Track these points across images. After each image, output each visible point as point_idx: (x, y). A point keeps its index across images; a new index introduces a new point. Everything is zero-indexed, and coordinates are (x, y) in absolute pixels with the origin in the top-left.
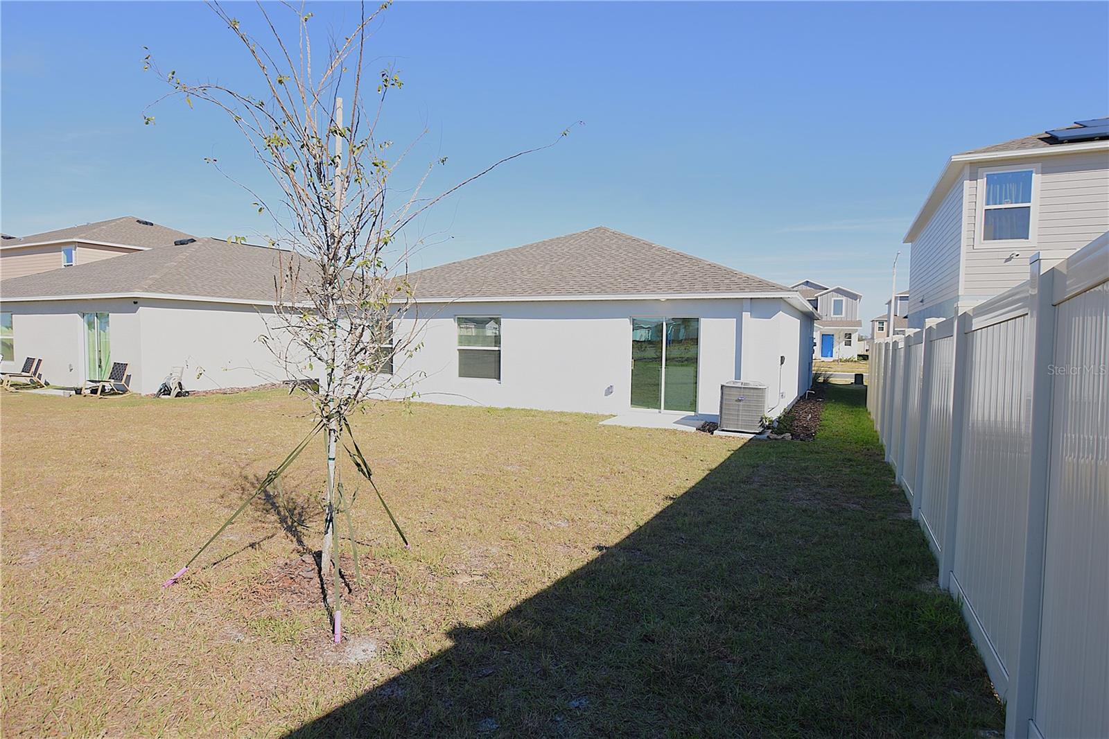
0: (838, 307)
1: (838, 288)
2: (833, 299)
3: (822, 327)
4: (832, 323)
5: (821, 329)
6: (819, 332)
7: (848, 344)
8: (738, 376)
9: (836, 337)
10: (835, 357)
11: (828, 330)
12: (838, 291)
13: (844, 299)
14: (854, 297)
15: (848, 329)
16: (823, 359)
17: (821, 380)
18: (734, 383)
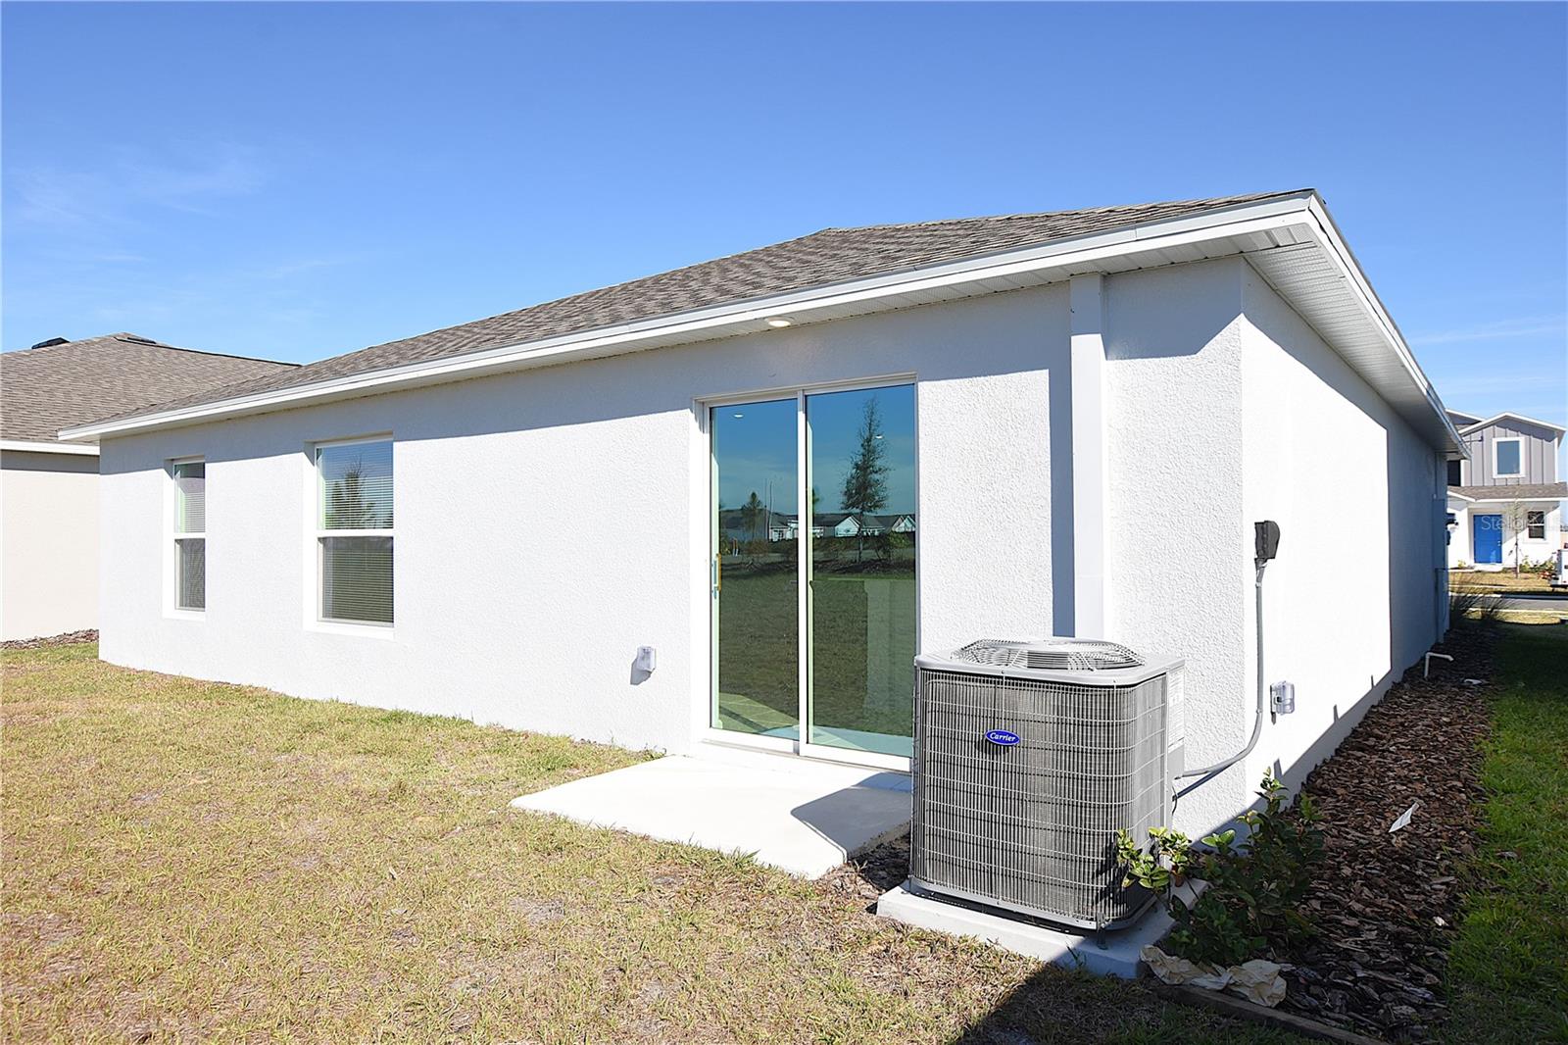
0: (1508, 457)
1: (1507, 418)
2: (1495, 441)
3: (1473, 500)
4: (1496, 491)
5: (1468, 503)
6: (1465, 511)
7: (1538, 533)
8: (1064, 622)
9: (1507, 520)
10: (1508, 561)
11: (1487, 505)
12: (1507, 423)
13: (1522, 439)
14: (1547, 434)
15: (1534, 502)
16: (1480, 567)
17: (1475, 612)
18: (1036, 659)
